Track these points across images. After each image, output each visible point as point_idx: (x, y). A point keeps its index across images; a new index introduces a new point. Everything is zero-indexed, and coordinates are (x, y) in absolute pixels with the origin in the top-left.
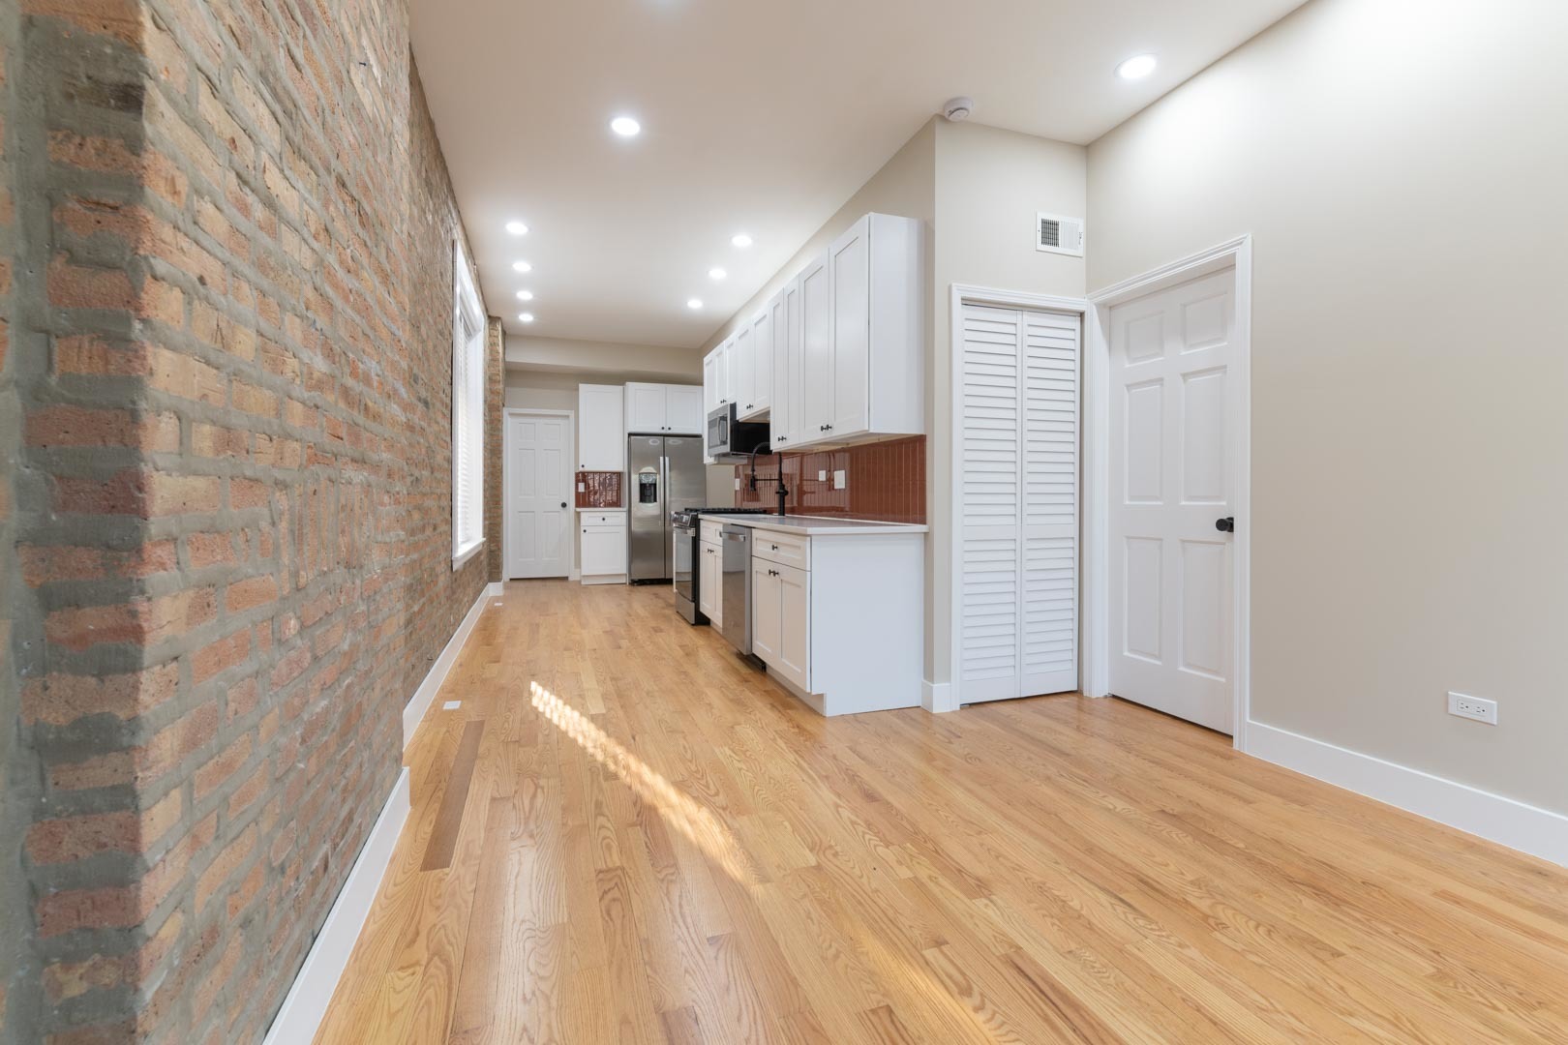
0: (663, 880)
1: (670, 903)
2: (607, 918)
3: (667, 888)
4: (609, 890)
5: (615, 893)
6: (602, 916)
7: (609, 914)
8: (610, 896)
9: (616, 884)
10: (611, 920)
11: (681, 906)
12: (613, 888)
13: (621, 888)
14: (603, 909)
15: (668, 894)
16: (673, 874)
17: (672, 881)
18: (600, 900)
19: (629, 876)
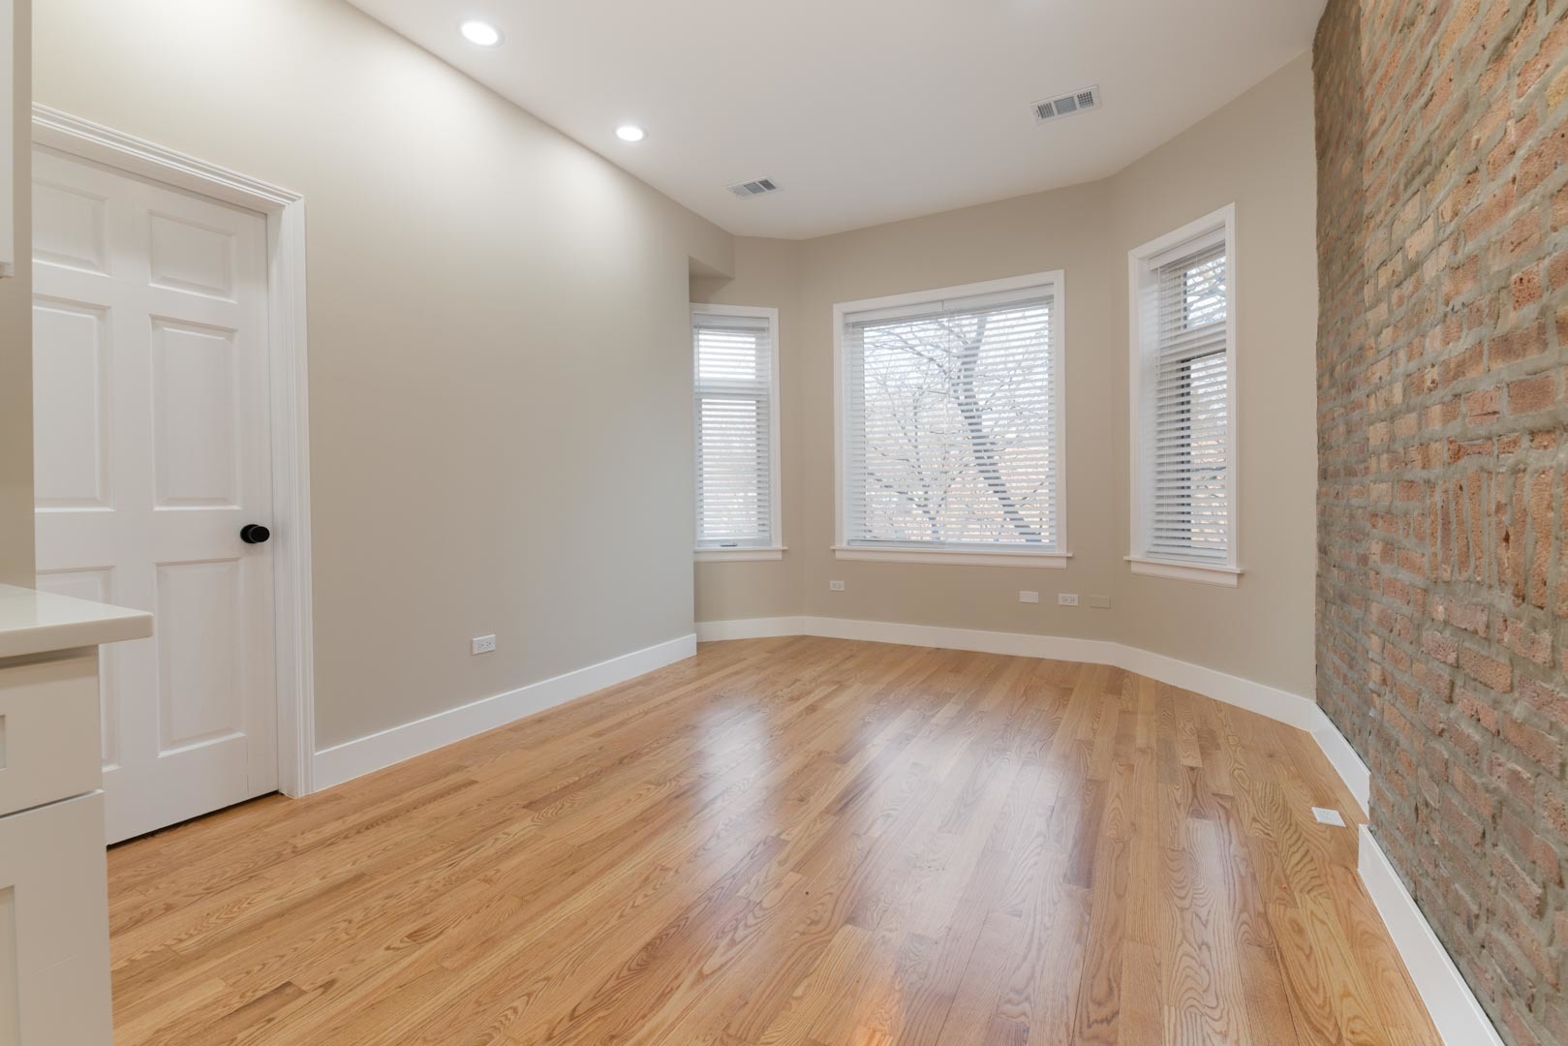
0: (1027, 999)
1: (1033, 967)
2: (1114, 985)
3: (1026, 987)
4: (1102, 1022)
5: (1096, 1013)
6: (1120, 990)
7: (1111, 989)
8: (1105, 1012)
9: (1089, 1026)
10: (1109, 980)
11: (1025, 957)
12: (1096, 1021)
13: (1085, 1015)
14: (1116, 999)
15: (1032, 977)
16: (1009, 1001)
17: (1017, 992)
18: (1118, 1013)
19: (1068, 1029)
